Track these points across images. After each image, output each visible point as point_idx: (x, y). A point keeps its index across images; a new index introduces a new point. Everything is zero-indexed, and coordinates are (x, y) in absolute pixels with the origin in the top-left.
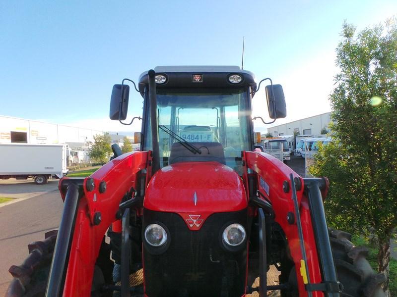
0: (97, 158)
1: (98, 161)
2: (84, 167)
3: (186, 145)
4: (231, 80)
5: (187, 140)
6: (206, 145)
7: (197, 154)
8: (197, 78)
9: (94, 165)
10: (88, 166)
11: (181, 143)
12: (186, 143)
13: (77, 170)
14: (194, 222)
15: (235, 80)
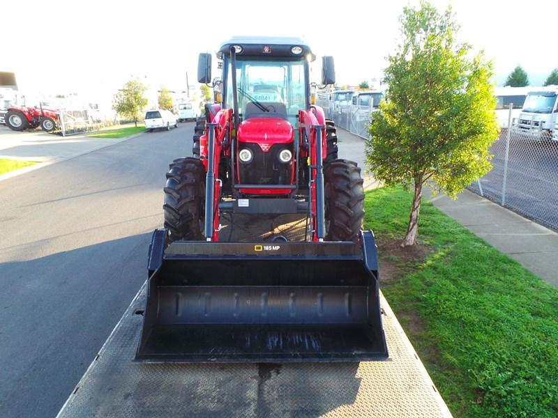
0: (127, 113)
1: (129, 117)
2: (110, 125)
3: (258, 104)
4: (293, 51)
5: (258, 101)
6: (272, 105)
7: (266, 112)
8: (266, 50)
9: (123, 123)
10: (114, 124)
11: (253, 103)
12: (257, 103)
13: (102, 129)
14: (264, 147)
15: (296, 51)
